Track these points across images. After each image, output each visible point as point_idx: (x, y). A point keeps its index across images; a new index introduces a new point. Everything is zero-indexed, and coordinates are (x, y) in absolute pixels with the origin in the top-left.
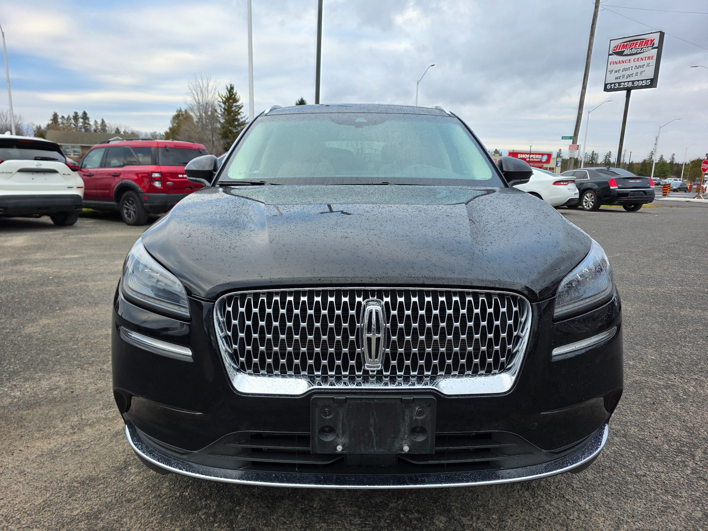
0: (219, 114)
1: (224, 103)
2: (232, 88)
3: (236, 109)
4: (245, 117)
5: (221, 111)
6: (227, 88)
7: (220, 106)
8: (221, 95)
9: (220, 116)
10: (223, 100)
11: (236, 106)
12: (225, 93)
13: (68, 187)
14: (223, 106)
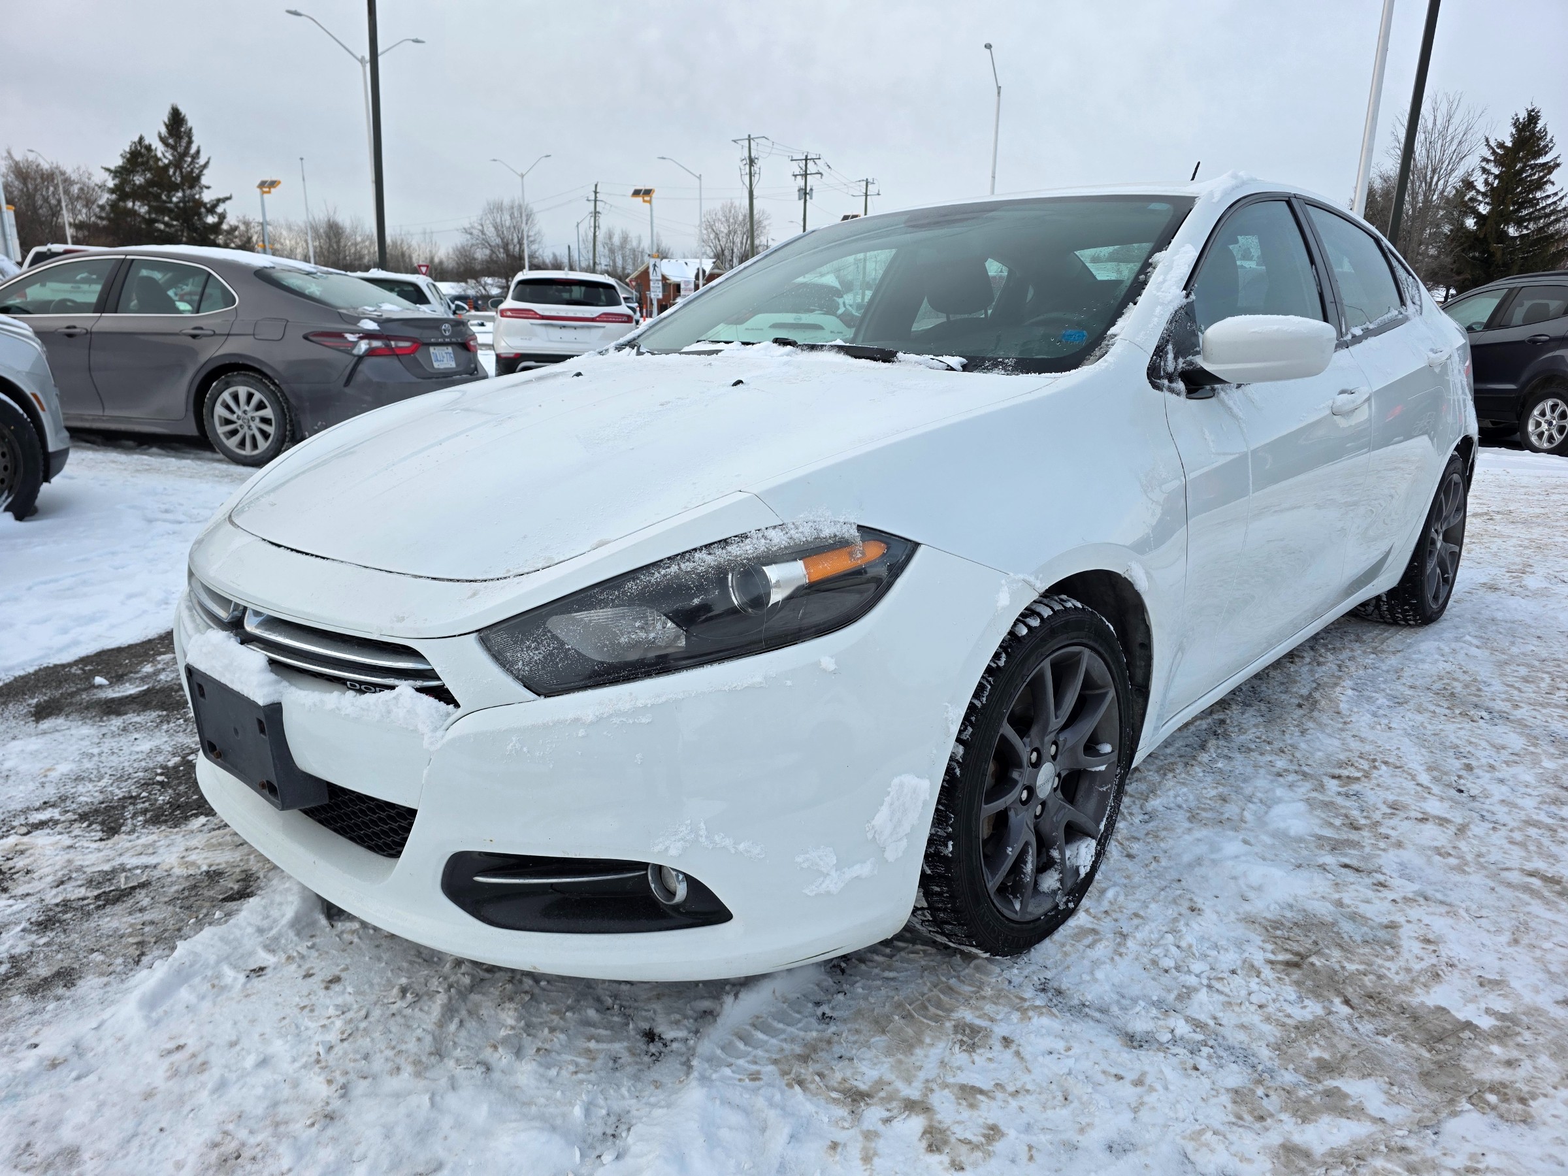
0: (1478, 192)
1: (1498, 161)
2: (1533, 118)
3: (1531, 175)
4: (1556, 194)
5: (1486, 183)
6: (1516, 124)
7: (1484, 170)
8: (1493, 144)
9: (1480, 198)
10: (1494, 153)
11: (1533, 167)
12: (1506, 135)
14: (1496, 171)
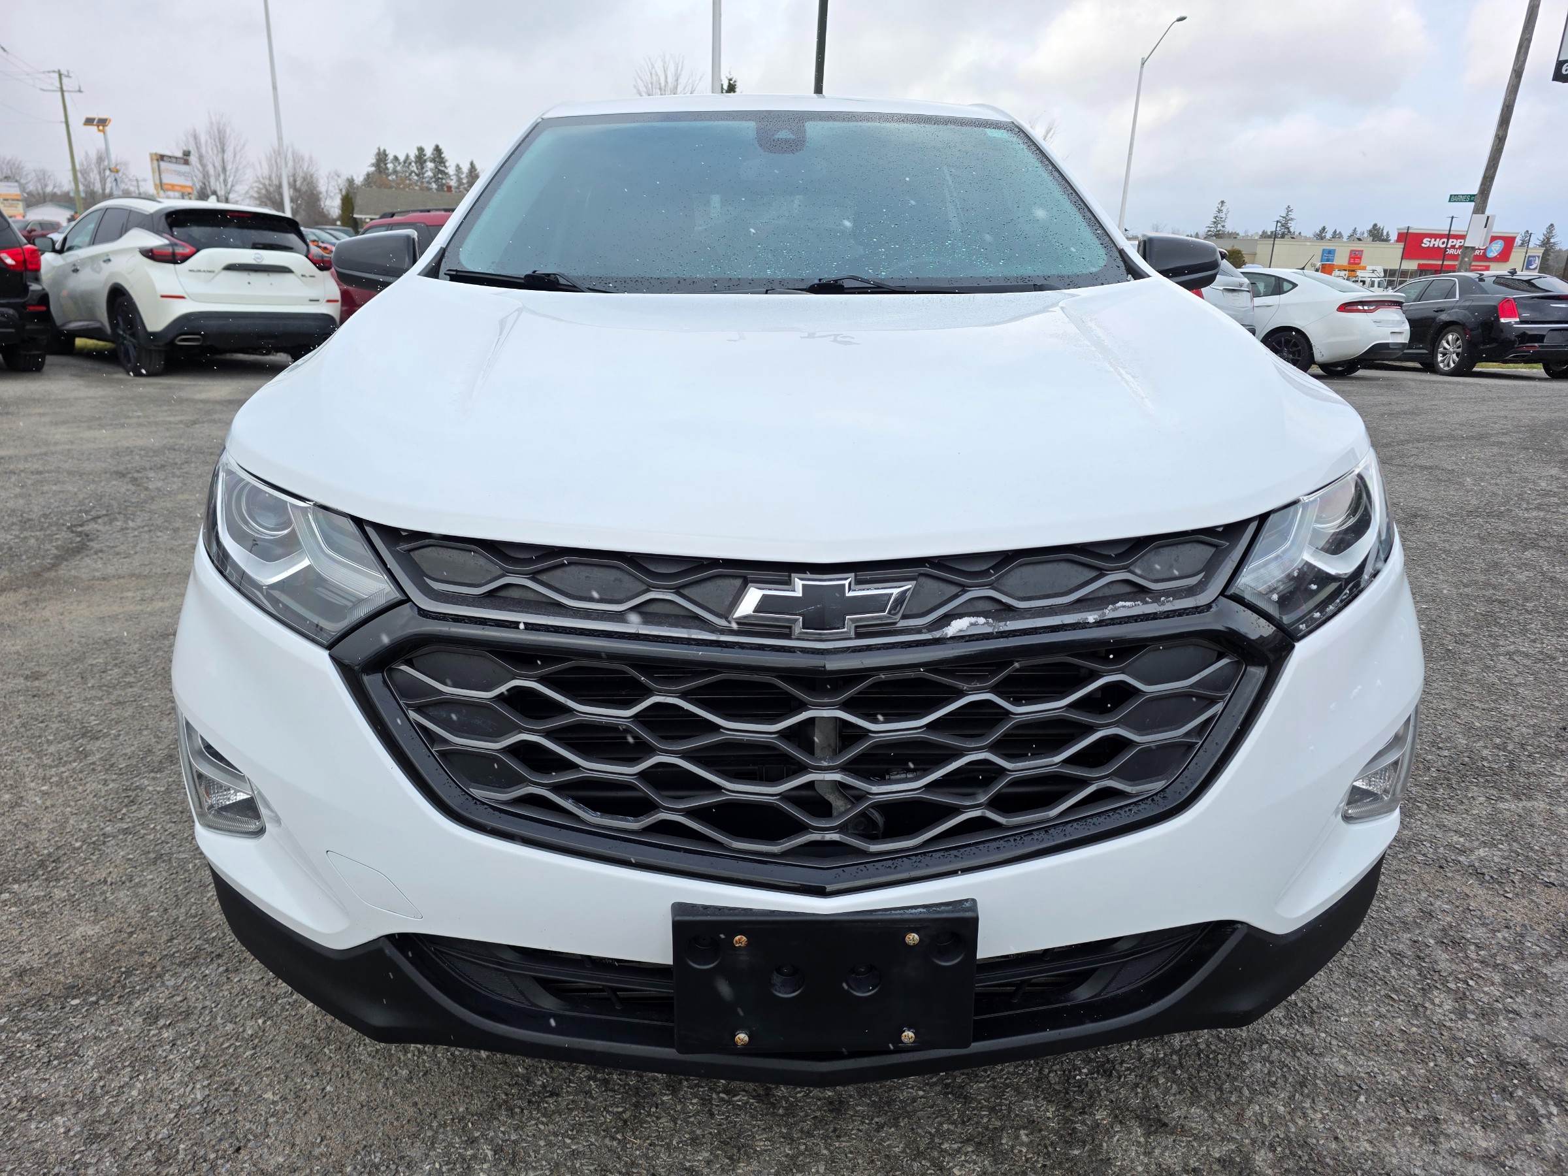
13: (311, 300)
